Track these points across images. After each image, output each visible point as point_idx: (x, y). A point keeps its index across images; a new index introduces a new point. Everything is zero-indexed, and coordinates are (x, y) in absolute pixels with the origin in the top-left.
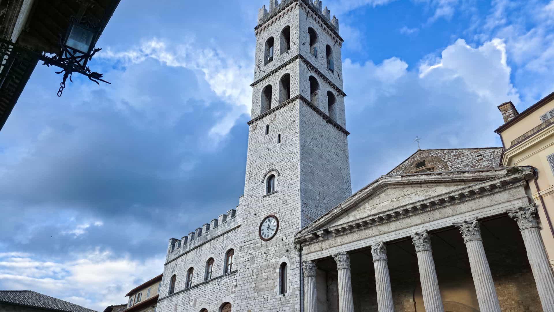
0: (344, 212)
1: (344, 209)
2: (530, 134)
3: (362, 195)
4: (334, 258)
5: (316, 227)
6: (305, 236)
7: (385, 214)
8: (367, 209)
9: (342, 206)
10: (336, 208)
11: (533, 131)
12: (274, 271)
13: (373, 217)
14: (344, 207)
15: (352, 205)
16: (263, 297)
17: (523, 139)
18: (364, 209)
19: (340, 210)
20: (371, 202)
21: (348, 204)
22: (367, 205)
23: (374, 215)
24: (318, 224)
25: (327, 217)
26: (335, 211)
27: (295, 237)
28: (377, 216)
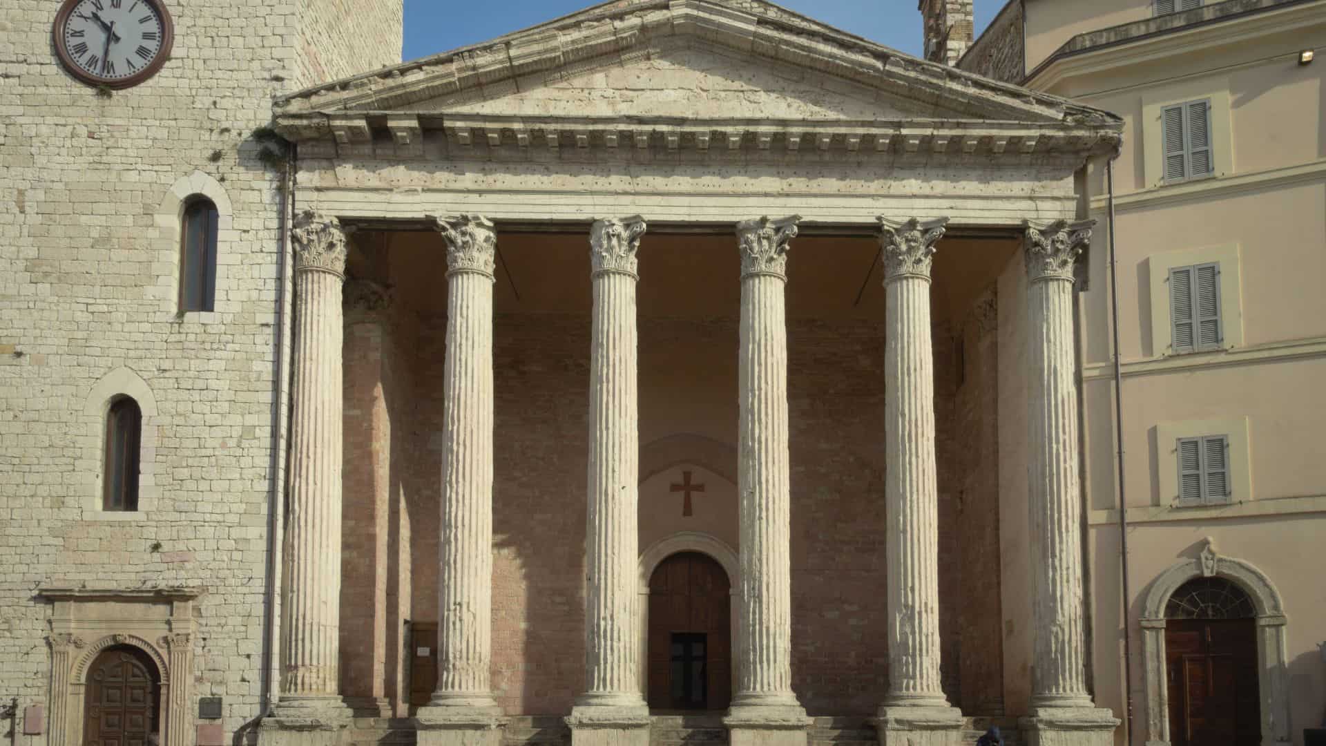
0: (509, 78)
1: (516, 63)
2: (1134, 32)
3: (597, 36)
4: (444, 229)
5: (384, 96)
6: (328, 116)
7: (678, 129)
8: (600, 93)
9: (513, 52)
10: (489, 48)
11: (1147, 26)
12: (147, 220)
13: (634, 127)
14: (519, 57)
15: (550, 59)
16: (83, 307)
17: (1112, 39)
18: (586, 92)
19: (501, 62)
20: (615, 71)
21: (539, 53)
22: (599, 79)
23: (641, 121)
24: (398, 87)
25: (440, 70)
26: (483, 60)
27: (279, 111)
28: (648, 128)
